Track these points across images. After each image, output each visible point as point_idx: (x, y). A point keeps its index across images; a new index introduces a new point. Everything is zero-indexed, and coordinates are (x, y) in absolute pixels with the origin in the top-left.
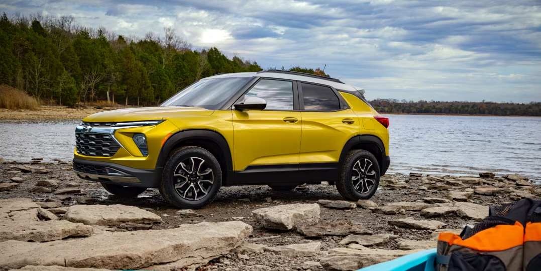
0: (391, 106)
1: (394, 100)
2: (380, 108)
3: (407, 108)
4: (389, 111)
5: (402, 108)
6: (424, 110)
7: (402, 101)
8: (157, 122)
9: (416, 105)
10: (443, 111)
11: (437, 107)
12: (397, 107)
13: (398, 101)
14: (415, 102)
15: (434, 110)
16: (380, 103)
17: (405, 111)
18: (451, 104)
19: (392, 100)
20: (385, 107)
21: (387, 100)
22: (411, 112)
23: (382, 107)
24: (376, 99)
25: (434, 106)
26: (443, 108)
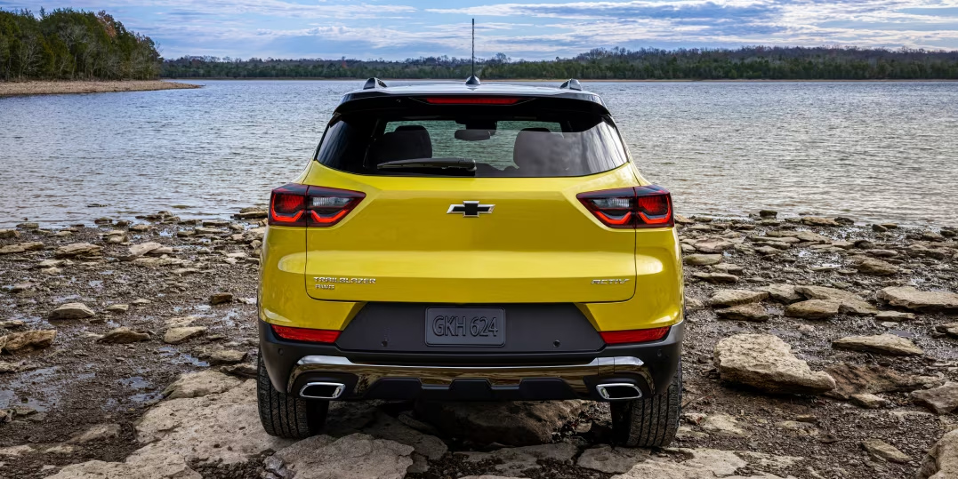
0: (208, 66)
1: (212, 58)
2: (192, 70)
3: (233, 71)
4: (206, 75)
6: (260, 72)
9: (246, 66)
10: (287, 74)
11: (278, 67)
12: (218, 70)
13: (218, 59)
14: (244, 60)
15: (274, 72)
16: (190, 63)
17: (230, 75)
19: (209, 58)
20: (198, 68)
21: (202, 58)
22: (239, 76)
23: (195, 70)
24: (184, 57)
25: (274, 67)
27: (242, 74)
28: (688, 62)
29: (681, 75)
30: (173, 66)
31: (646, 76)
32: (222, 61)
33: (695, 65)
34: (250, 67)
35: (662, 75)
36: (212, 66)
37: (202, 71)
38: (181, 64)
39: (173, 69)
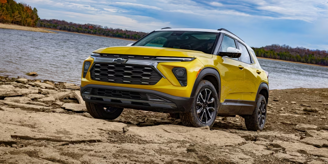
0: (96, 30)
1: (99, 26)
2: (88, 30)
3: (107, 33)
4: (94, 33)
5: (103, 32)
6: (118, 35)
7: (105, 27)
8: (190, 59)
9: (113, 31)
10: (130, 37)
11: (127, 34)
12: (100, 31)
13: (102, 27)
14: (114, 28)
15: (124, 36)
16: (88, 27)
17: (105, 34)
18: (137, 33)
19: (98, 26)
20: (91, 30)
21: (95, 25)
22: (109, 36)
23: (90, 30)
24: (87, 24)
25: (125, 33)
26: (131, 35)
27: (110, 35)
28: (319, 57)
29: (314, 62)
30: (80, 27)
31: (296, 60)
32: (103, 28)
33: (322, 59)
34: (114, 32)
35: (305, 61)
36: (98, 30)
37: (92, 31)
38: (84, 27)
39: (80, 29)
